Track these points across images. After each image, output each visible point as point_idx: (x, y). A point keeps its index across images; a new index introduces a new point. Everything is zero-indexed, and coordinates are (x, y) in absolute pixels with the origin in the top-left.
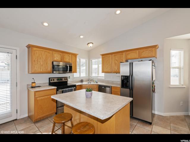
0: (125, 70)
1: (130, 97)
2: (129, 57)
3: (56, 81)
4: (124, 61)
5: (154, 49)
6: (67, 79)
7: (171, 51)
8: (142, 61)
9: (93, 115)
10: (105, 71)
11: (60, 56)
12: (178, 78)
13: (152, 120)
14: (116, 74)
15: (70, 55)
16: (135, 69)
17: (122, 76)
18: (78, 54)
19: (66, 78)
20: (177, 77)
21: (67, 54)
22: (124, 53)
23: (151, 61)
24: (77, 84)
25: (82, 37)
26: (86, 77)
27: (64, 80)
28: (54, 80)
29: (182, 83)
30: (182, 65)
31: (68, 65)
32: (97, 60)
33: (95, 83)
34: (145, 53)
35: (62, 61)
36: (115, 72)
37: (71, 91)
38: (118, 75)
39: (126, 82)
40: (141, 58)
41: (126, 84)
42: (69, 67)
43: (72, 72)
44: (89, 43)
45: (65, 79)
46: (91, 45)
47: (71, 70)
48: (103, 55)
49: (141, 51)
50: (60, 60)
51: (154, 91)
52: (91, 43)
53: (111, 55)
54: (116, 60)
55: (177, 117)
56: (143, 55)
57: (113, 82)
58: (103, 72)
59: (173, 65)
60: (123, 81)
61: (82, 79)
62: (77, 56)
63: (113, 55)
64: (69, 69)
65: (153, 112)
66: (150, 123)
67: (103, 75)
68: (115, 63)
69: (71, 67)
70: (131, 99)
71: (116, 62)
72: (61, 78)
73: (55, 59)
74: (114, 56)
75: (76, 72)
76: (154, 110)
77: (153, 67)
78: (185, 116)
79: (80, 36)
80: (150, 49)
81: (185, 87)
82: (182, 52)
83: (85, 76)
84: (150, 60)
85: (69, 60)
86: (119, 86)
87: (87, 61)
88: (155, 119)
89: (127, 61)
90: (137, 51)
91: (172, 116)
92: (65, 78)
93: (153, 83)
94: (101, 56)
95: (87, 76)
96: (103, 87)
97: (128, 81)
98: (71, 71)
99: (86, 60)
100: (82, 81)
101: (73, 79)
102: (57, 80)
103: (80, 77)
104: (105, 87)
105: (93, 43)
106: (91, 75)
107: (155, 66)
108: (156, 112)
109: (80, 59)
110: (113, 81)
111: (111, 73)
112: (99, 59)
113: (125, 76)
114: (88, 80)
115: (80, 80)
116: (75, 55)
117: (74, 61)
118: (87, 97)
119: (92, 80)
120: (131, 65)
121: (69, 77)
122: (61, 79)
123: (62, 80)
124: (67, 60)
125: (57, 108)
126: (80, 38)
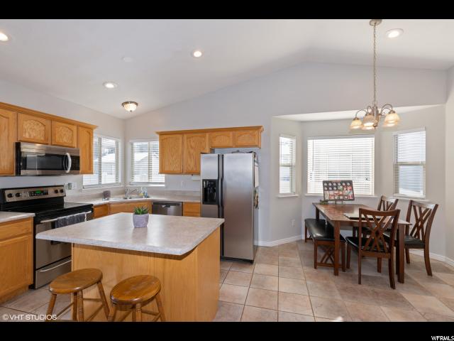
0: (209, 168)
1: (219, 217)
2: (216, 143)
3: (25, 196)
4: (207, 150)
5: (256, 132)
6: (62, 191)
7: (281, 138)
8: (238, 152)
9: (162, 252)
10: (167, 169)
11: (43, 128)
12: (289, 182)
13: (254, 256)
14: (190, 176)
15: (75, 128)
16: (227, 167)
17: (203, 180)
18: (96, 127)
19: (60, 189)
20: (288, 180)
21: (64, 124)
22: (207, 135)
23: (251, 154)
24: (96, 202)
25: (110, 86)
26: (117, 183)
27: (51, 194)
28: (18, 195)
29: (294, 190)
30: (294, 161)
31: (68, 154)
32: (147, 143)
33: (144, 199)
34: (244, 139)
35: (49, 142)
36: (188, 173)
37: (78, 222)
38: (195, 178)
39: (212, 192)
40: (237, 147)
41: (212, 196)
42: (70, 160)
43: (80, 171)
44: (127, 103)
45: (56, 192)
46: (132, 107)
47: (76, 168)
48: (161, 134)
49: (237, 133)
50: (42, 139)
51: (257, 206)
52: (131, 102)
53: (180, 136)
54: (192, 147)
55: (288, 245)
56: (239, 142)
57: (183, 194)
58: (161, 172)
59: (282, 161)
60: (205, 190)
61: (107, 188)
62: (94, 131)
63: (185, 136)
64: (72, 163)
65: (256, 243)
66: (251, 262)
67: (162, 178)
68: (189, 152)
69: (76, 160)
70: (221, 221)
71: (192, 151)
72: (44, 189)
73: (27, 136)
74: (187, 138)
75: (89, 171)
76: (258, 240)
77: (256, 164)
78: (297, 241)
79: (104, 84)
80: (251, 132)
81: (297, 197)
82: (294, 141)
83: (114, 182)
84: (251, 152)
85: (72, 140)
86: (200, 201)
87: (120, 144)
88: (259, 255)
89: (212, 151)
90: (231, 133)
91: (283, 245)
92: (57, 188)
93: (255, 191)
94: (158, 136)
95: (120, 181)
96: (163, 206)
97: (214, 191)
98: (78, 169)
99: (117, 143)
100: (106, 195)
101: (80, 191)
102: (31, 195)
103: (100, 184)
104: (168, 204)
105: (137, 104)
106: (129, 180)
107: (258, 163)
108: (260, 243)
109: (100, 139)
110: (184, 192)
111: (180, 173)
112: (152, 143)
113: (210, 181)
114: (124, 192)
115: (102, 192)
116: (89, 129)
117: (85, 145)
118: (137, 225)
119: (135, 192)
120: (221, 159)
121: (69, 184)
122: (42, 192)
123: (47, 194)
124: (65, 140)
125: (35, 270)
126: (106, 87)
